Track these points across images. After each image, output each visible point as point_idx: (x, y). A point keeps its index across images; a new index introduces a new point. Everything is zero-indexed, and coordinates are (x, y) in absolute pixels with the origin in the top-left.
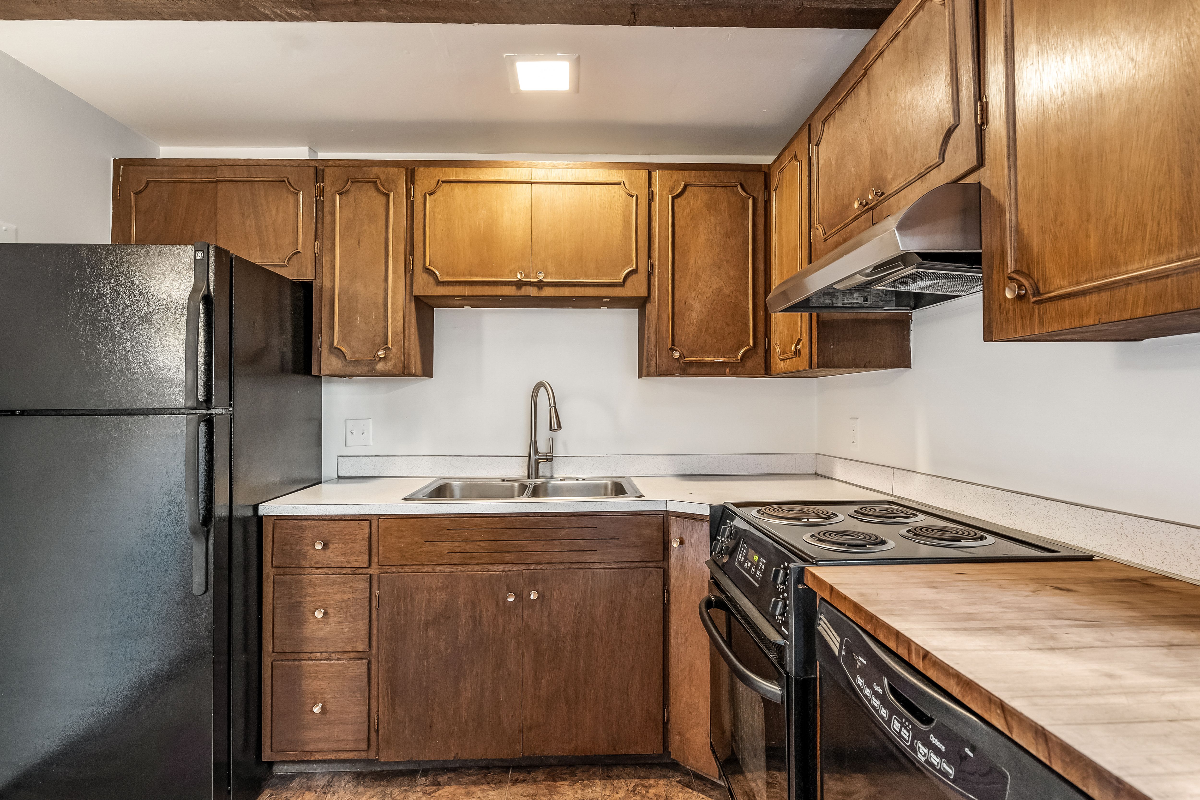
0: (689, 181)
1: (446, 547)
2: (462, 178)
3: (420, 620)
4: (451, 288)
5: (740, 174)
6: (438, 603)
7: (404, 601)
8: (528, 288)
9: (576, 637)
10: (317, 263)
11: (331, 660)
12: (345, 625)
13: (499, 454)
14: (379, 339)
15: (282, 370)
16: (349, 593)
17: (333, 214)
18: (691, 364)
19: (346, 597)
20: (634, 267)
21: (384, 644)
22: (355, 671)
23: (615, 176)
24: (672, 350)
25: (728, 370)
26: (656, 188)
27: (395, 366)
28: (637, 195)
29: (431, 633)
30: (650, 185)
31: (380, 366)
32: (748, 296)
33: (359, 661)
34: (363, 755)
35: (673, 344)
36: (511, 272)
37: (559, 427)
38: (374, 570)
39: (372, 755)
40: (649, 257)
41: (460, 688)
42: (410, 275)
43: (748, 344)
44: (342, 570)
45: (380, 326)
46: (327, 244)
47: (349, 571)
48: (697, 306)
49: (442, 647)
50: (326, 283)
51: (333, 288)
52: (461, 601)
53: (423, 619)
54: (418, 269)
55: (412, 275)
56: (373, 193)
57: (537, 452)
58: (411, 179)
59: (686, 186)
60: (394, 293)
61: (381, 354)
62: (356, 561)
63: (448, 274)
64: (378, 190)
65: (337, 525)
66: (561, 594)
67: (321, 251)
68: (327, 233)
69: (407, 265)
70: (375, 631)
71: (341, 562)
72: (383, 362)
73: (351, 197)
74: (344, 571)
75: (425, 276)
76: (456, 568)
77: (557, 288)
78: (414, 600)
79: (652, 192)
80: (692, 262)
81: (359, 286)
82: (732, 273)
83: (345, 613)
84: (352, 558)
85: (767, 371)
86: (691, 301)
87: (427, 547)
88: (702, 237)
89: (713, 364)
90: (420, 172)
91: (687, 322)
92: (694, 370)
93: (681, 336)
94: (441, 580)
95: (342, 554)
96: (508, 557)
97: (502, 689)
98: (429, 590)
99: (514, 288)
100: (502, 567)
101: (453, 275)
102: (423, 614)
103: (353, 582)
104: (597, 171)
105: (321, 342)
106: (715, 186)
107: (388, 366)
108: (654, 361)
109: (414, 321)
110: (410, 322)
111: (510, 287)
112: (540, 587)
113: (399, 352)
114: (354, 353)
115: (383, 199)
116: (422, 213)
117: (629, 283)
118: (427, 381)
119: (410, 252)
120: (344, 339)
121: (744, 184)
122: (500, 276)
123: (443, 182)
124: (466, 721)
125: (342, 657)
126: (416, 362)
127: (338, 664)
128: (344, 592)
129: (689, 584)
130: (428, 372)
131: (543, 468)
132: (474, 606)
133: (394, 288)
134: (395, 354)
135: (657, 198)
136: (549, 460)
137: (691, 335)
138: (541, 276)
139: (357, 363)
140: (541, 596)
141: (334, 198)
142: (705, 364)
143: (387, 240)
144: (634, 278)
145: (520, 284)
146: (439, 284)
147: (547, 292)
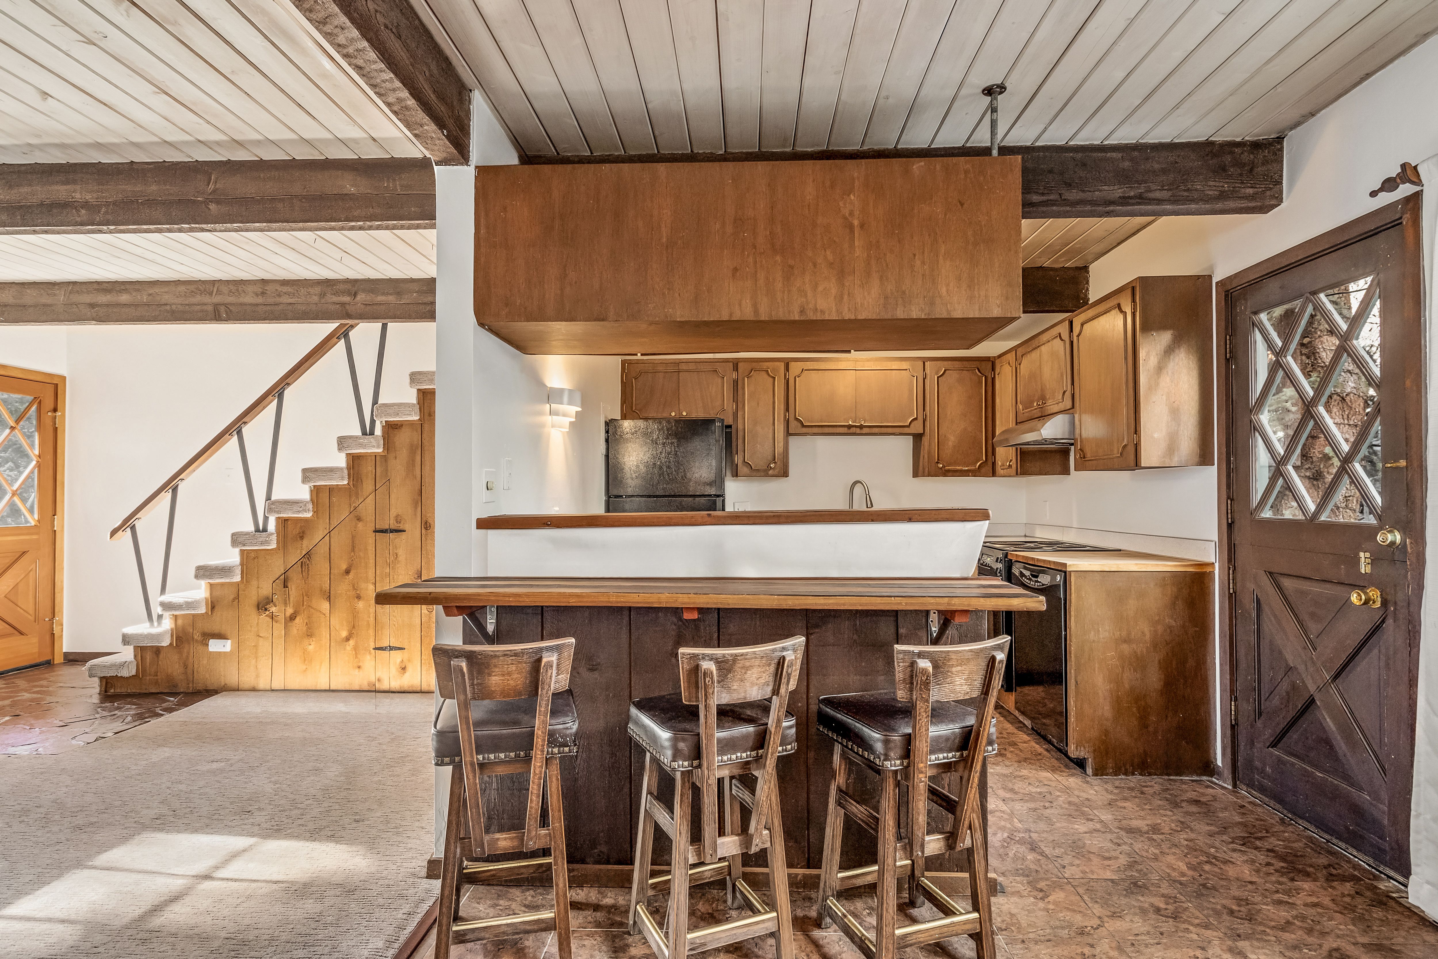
0: (948, 366)
2: (816, 367)
4: (810, 429)
5: (977, 363)
8: (855, 428)
10: (735, 414)
14: (770, 457)
17: (744, 388)
18: (949, 471)
20: (915, 416)
23: (905, 365)
24: (938, 463)
25: (970, 474)
26: (928, 371)
27: (779, 472)
28: (917, 376)
30: (925, 370)
31: (771, 472)
32: (981, 432)
35: (938, 460)
36: (844, 420)
40: (924, 410)
45: (770, 450)
46: (741, 405)
48: (952, 438)
50: (741, 425)
51: (744, 431)
54: (792, 419)
55: (788, 421)
58: (787, 367)
59: (945, 370)
60: (778, 432)
61: (771, 465)
63: (809, 421)
67: (738, 409)
68: (740, 399)
69: (785, 416)
72: (772, 470)
73: (753, 379)
75: (795, 421)
77: (871, 429)
79: (926, 374)
81: (758, 429)
82: (973, 419)
85: (992, 474)
86: (948, 435)
88: (955, 399)
89: (961, 471)
90: (793, 365)
91: (947, 447)
92: (950, 474)
93: (943, 455)
99: (845, 428)
101: (812, 422)
104: (894, 362)
105: (738, 457)
106: (962, 370)
107: (776, 472)
108: (927, 469)
113: (781, 464)
115: (771, 380)
116: (793, 388)
117: (912, 425)
119: (787, 409)
120: (751, 457)
121: (979, 368)
122: (839, 422)
123: (805, 370)
126: (781, 469)
133: (778, 429)
134: (779, 465)
135: (928, 377)
137: (949, 454)
138: (862, 422)
141: (744, 380)
142: (957, 471)
143: (774, 402)
144: (915, 422)
145: (850, 427)
146: (803, 426)
147: (865, 430)
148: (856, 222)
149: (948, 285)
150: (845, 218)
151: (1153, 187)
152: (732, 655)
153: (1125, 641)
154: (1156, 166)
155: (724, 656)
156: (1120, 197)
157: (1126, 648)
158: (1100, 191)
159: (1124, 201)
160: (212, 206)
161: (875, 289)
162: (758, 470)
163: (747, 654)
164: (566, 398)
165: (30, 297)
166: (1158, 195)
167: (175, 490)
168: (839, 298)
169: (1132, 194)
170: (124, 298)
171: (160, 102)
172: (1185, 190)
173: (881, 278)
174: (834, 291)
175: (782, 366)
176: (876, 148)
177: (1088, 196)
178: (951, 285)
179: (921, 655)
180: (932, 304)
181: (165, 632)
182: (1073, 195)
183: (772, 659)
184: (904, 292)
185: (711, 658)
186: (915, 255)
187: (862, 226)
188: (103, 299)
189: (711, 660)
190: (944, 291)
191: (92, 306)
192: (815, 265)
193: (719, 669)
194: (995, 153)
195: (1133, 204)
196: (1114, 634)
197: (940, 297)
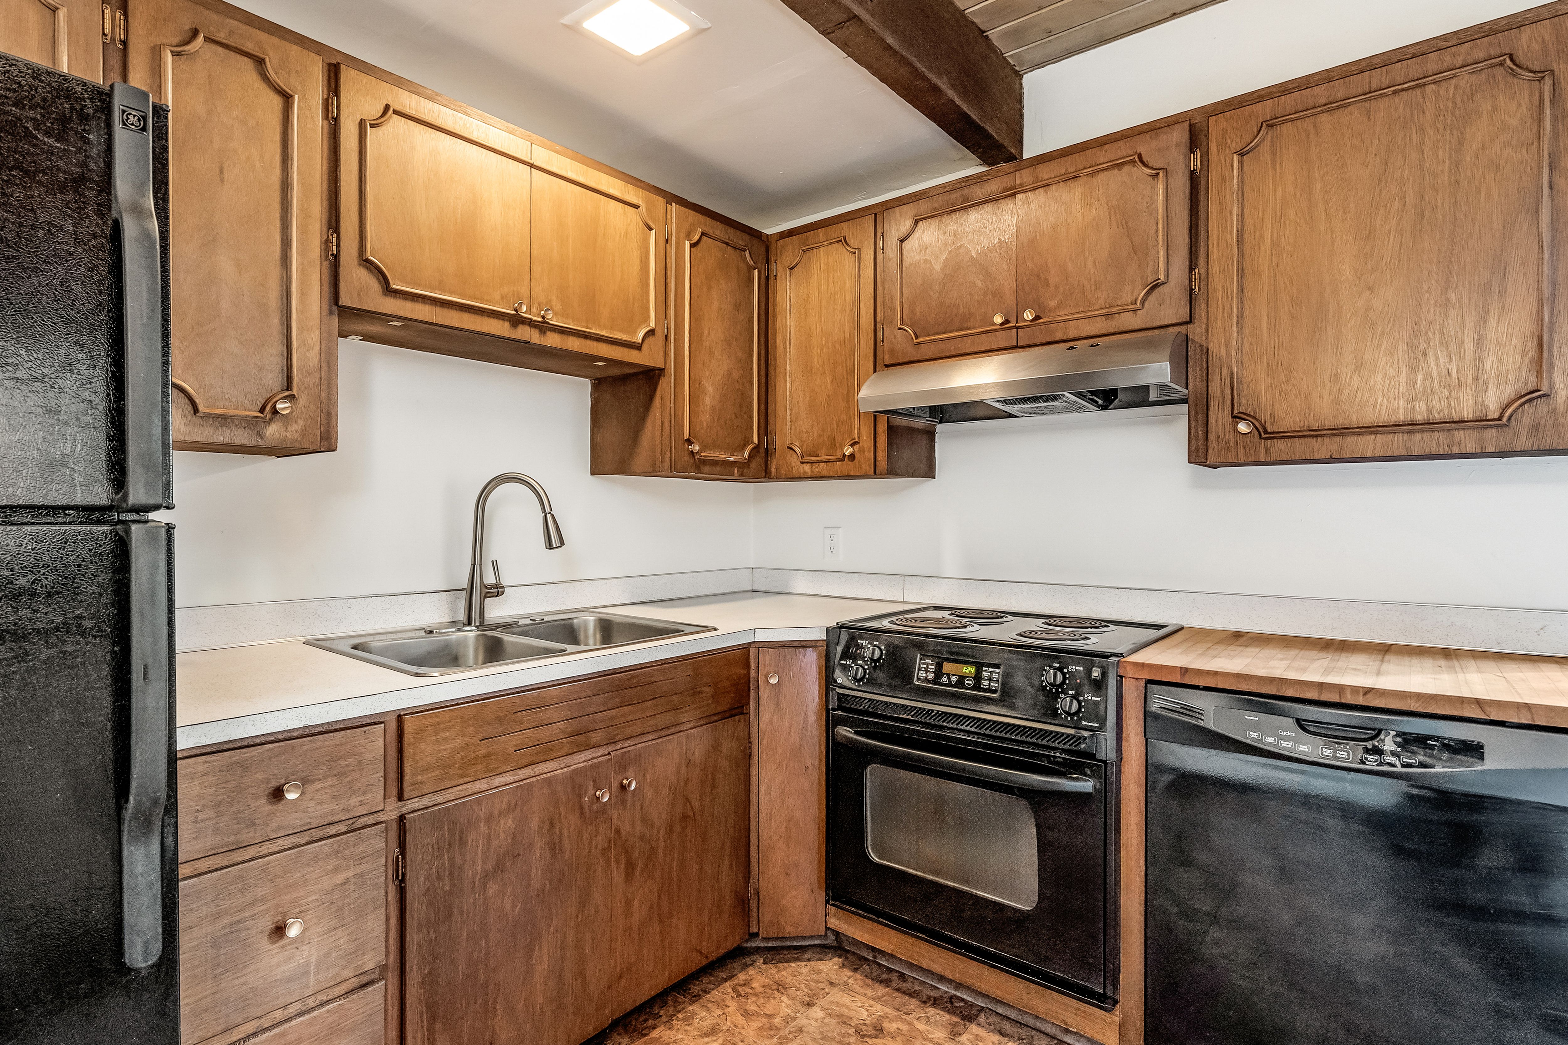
0: (706, 229)
1: (513, 741)
3: (474, 874)
4: (412, 306)
5: (747, 240)
6: (502, 836)
7: (448, 851)
8: (526, 329)
9: (670, 828)
11: (308, 1011)
12: (339, 933)
13: (403, 591)
14: (270, 376)
16: (348, 868)
18: (704, 462)
19: (340, 878)
22: (361, 1011)
23: (632, 194)
24: (689, 441)
25: (736, 471)
26: (673, 225)
27: (304, 433)
29: (492, 888)
32: (752, 384)
33: (370, 989)
36: (502, 298)
37: (562, 543)
38: (390, 813)
41: (534, 961)
43: (753, 442)
44: (328, 830)
45: (272, 352)
47: (342, 828)
48: (710, 389)
49: (508, 906)
52: (535, 824)
53: (480, 871)
54: (349, 258)
55: (336, 265)
56: (254, 78)
57: (482, 583)
58: (333, 82)
59: (703, 235)
60: (303, 294)
61: (280, 407)
62: (362, 803)
63: (405, 279)
64: (267, 78)
65: (319, 744)
66: (655, 773)
69: (323, 244)
70: (395, 923)
71: (332, 813)
72: (279, 424)
74: (332, 830)
75: (363, 273)
76: (524, 772)
77: (564, 337)
78: (466, 843)
80: (706, 332)
82: (740, 354)
83: (340, 909)
84: (354, 801)
85: (766, 474)
86: (704, 382)
87: (484, 749)
88: (716, 305)
89: (723, 462)
90: (350, 76)
91: (702, 407)
92: (707, 468)
93: (696, 425)
94: (506, 799)
95: (334, 797)
96: (593, 738)
97: (588, 935)
98: (489, 820)
99: (507, 324)
100: (587, 755)
101: (415, 283)
102: (479, 862)
103: (354, 846)
104: (612, 180)
106: (727, 244)
107: (293, 433)
108: (668, 455)
110: (330, 353)
111: (501, 322)
112: (631, 772)
113: (312, 407)
114: (215, 399)
115: (278, 100)
116: (355, 157)
117: (646, 346)
121: (751, 250)
122: (488, 302)
123: (396, 112)
124: (541, 1009)
125: (329, 998)
127: (328, 1011)
128: (336, 870)
129: (786, 724)
132: (552, 825)
133: (302, 282)
134: (304, 410)
135: (674, 240)
136: (499, 594)
137: (705, 424)
138: (545, 314)
139: (223, 420)
142: (718, 462)
144: (652, 339)
145: (516, 321)
146: (388, 291)
147: (551, 340)
175: (317, 66)
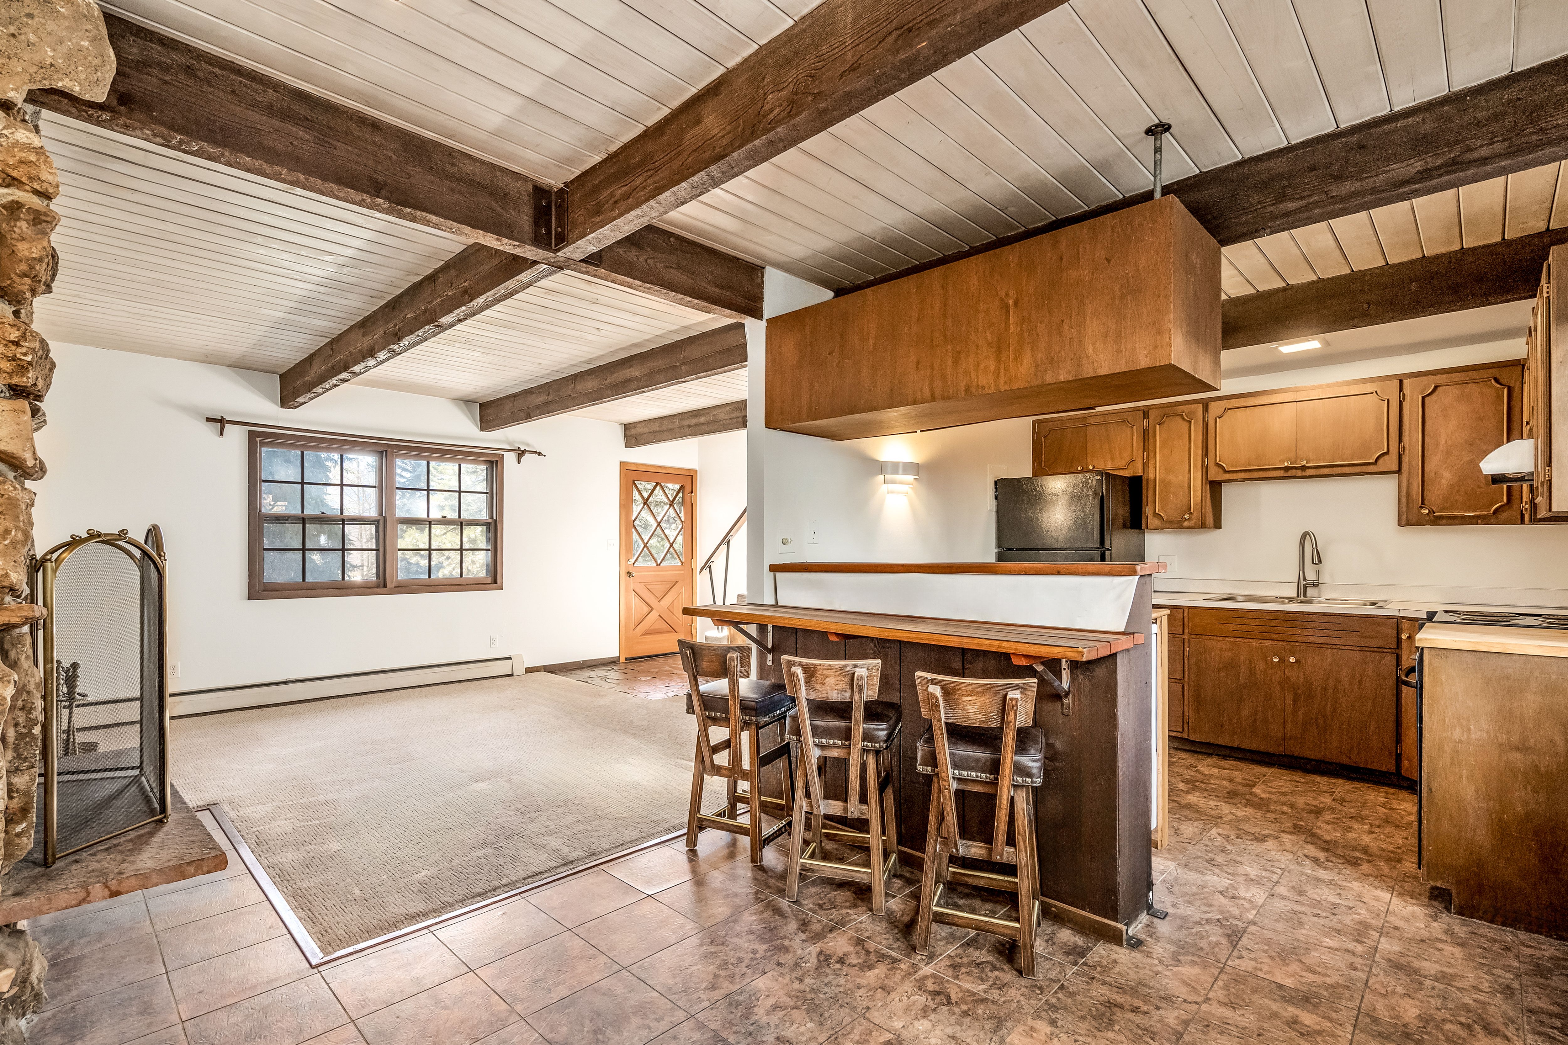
0: (1439, 382)
1: (1231, 627)
2: (1242, 405)
3: (1215, 665)
4: (1235, 475)
5: (1495, 372)
6: (1226, 657)
7: (1205, 655)
8: (1294, 471)
9: (1325, 689)
10: (1145, 465)
14: (1185, 507)
15: (1124, 527)
17: (1155, 436)
18: (1441, 518)
20: (1386, 450)
21: (1192, 677)
22: (1175, 689)
23: (1368, 387)
24: (1421, 507)
25: (1479, 521)
26: (1407, 391)
27: (1195, 523)
28: (1388, 400)
29: (1222, 674)
30: (1401, 390)
31: (1186, 524)
33: (1177, 684)
34: (1179, 735)
35: (1423, 503)
36: (1280, 461)
37: (1320, 562)
38: (1186, 637)
39: (1185, 736)
40: (1400, 441)
41: (1241, 707)
42: (1206, 469)
43: (1502, 501)
45: (1185, 500)
46: (1151, 455)
48: (1447, 475)
49: (1229, 682)
50: (1151, 476)
51: (1155, 479)
52: (1242, 658)
53: (1217, 665)
54: (1211, 465)
55: (1207, 468)
56: (1180, 421)
57: (1305, 579)
58: (1206, 409)
59: (1436, 388)
60: (1195, 480)
61: (1187, 516)
62: (1175, 630)
63: (1232, 466)
64: (1184, 419)
66: (1312, 661)
67: (1148, 458)
68: (1151, 448)
69: (1203, 462)
70: (1186, 669)
72: (1188, 520)
73: (1165, 425)
75: (1216, 468)
76: (1238, 639)
77: (1318, 468)
78: (1211, 654)
79: (1404, 395)
80: (1442, 442)
81: (1171, 477)
84: (1173, 629)
86: (1439, 472)
87: (1220, 626)
88: (1453, 423)
89: (1463, 517)
90: (1212, 405)
91: (1438, 487)
92: (1444, 521)
93: (1430, 497)
94: (1228, 645)
96: (1273, 636)
97: (1270, 712)
98: (1221, 650)
99: (1282, 471)
100: (1270, 642)
101: (1237, 467)
102: (1217, 662)
103: (1173, 641)
104: (1353, 386)
105: (1147, 510)
106: (1466, 382)
107: (1192, 523)
108: (1405, 516)
109: (1208, 496)
110: (1206, 496)
111: (1279, 470)
112: (1297, 656)
113: (1198, 514)
114: (1168, 516)
115: (1187, 424)
116: (1213, 430)
117: (1381, 461)
118: (1218, 532)
119: (1206, 454)
120: (1162, 508)
121: (1498, 377)
122: (1271, 465)
123: (1229, 408)
124: (1245, 726)
126: (1210, 519)
130: (1218, 525)
131: (1310, 592)
132: (1250, 662)
133: (1195, 476)
134: (1196, 515)
135: (1408, 398)
136: (1315, 585)
137: (1441, 496)
138: (1304, 463)
140: (1297, 661)
141: (1155, 427)
142: (1456, 517)
143: (1190, 448)
144: (1386, 457)
145: (1287, 469)
146: (1226, 472)
147: (1309, 472)
148: (1011, 302)
149: (1094, 344)
150: (1002, 300)
151: (1473, 143)
152: (812, 664)
153: (1517, 749)
154: (1481, 115)
155: (807, 664)
156: (1418, 172)
157: (1517, 757)
158: (1385, 172)
159: (1426, 174)
160: (683, 367)
161: (1027, 359)
162: (1171, 522)
163: (824, 665)
164: (901, 470)
165: (666, 425)
166: (1484, 152)
167: (728, 542)
168: (997, 374)
169: (1439, 162)
170: (703, 419)
171: (637, 318)
172: (1534, 133)
173: (1032, 348)
174: (992, 368)
175: (1200, 407)
176: (1103, 204)
177: (1368, 183)
178: (1098, 343)
179: (933, 682)
180: (1079, 365)
181: (724, 637)
182: (1348, 187)
183: (845, 672)
184: (1053, 358)
185: (800, 665)
186: (1063, 321)
187: (1016, 303)
188: (694, 421)
189: (799, 665)
190: (1090, 350)
191: (689, 426)
192: (977, 347)
193: (805, 673)
194: (1158, 195)
195: (1440, 176)
196: (1496, 736)
197: (1088, 357)
